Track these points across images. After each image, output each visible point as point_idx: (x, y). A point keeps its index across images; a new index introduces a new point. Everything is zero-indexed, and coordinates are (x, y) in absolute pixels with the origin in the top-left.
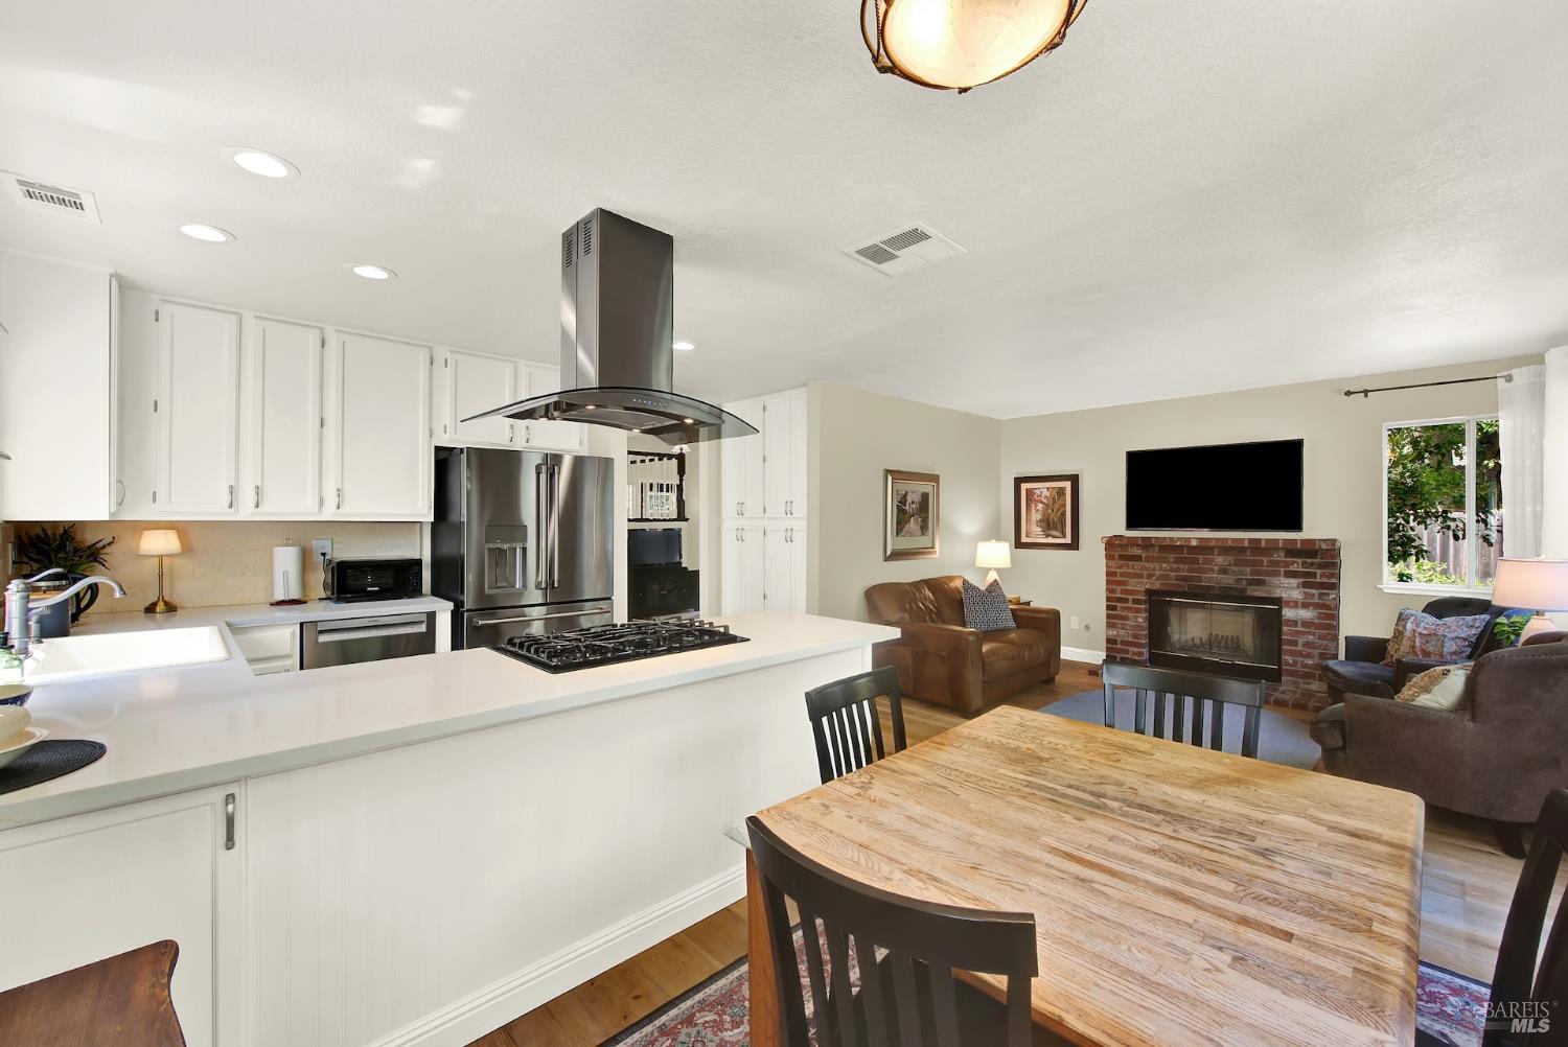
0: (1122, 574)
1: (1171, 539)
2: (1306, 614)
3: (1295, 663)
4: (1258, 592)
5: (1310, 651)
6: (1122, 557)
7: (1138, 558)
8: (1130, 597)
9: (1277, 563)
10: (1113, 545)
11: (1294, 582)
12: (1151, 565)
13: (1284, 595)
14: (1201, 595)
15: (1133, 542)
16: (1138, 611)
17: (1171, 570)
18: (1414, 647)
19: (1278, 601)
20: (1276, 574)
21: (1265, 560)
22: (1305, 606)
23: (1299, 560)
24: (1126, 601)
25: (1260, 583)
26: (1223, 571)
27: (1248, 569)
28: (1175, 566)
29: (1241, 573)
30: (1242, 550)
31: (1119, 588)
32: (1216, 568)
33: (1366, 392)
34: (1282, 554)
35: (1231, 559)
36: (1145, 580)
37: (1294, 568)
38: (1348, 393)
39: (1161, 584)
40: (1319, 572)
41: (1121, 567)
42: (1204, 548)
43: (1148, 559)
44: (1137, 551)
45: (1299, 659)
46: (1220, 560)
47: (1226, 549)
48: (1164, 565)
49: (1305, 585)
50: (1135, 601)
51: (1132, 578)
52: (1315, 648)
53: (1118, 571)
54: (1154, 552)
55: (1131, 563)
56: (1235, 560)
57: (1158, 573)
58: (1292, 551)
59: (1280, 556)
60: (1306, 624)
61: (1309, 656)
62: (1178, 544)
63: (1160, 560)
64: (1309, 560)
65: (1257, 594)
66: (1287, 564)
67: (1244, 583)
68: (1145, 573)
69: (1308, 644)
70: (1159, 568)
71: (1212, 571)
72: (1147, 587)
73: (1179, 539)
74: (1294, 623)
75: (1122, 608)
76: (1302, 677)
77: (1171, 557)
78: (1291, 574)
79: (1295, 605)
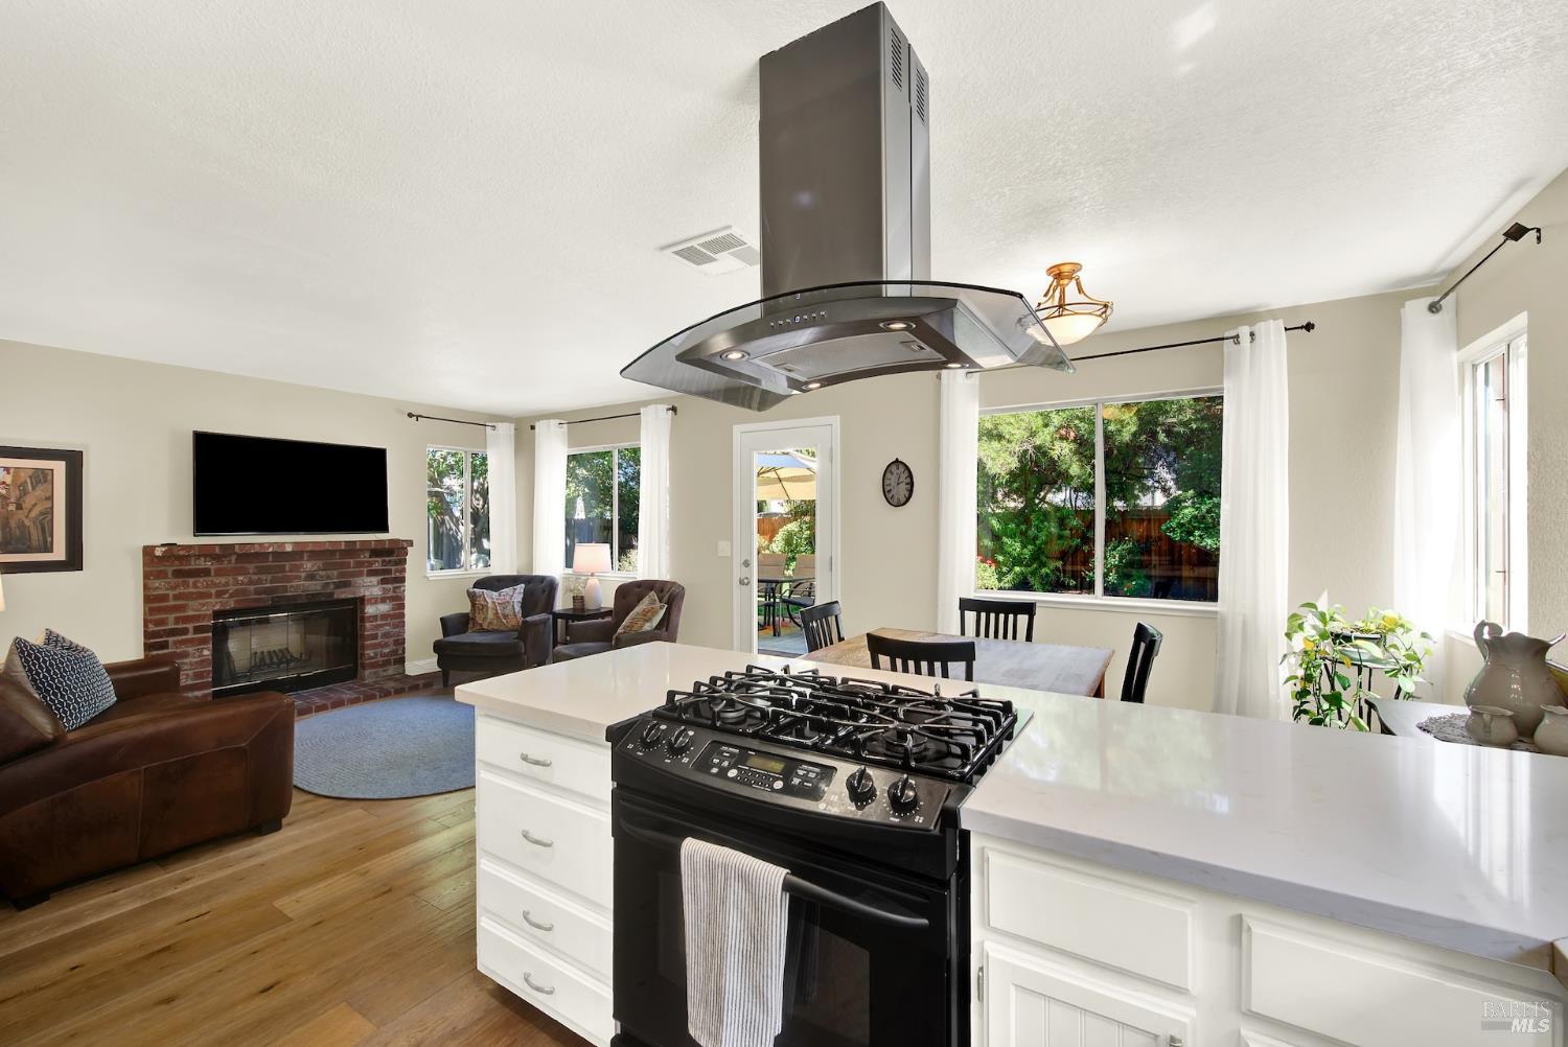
0: (176, 597)
1: (261, 545)
2: (384, 608)
3: (376, 654)
4: (343, 594)
5: (387, 640)
6: (178, 574)
7: (206, 572)
8: (190, 626)
9: (361, 564)
10: (161, 564)
11: (375, 580)
12: (223, 580)
13: (367, 593)
14: (279, 607)
15: (205, 552)
16: (203, 641)
17: (251, 582)
19: (362, 600)
20: (360, 574)
21: (352, 561)
22: (383, 600)
23: (380, 559)
24: (185, 631)
25: (346, 584)
26: (311, 577)
27: (335, 573)
28: (255, 577)
29: (328, 577)
30: (332, 553)
31: (171, 617)
32: (303, 575)
33: (417, 417)
34: (367, 555)
35: (320, 563)
36: (213, 600)
37: (376, 567)
38: (410, 415)
39: (236, 602)
40: (393, 568)
41: (176, 587)
42: (299, 553)
43: (219, 573)
44: (203, 564)
45: (379, 650)
46: (308, 565)
47: (317, 553)
48: (240, 578)
49: (383, 582)
50: (197, 630)
51: (193, 599)
52: (391, 637)
53: (171, 593)
54: (230, 562)
55: (191, 581)
56: (324, 564)
57: (232, 588)
58: (380, 551)
59: (365, 557)
60: (384, 616)
61: (386, 645)
62: (270, 550)
63: (237, 572)
64: (387, 559)
65: (343, 596)
66: (371, 564)
67: (332, 586)
68: (213, 591)
69: (386, 635)
70: (231, 583)
71: (299, 578)
72: (217, 607)
73: (271, 544)
74: (375, 617)
75: (175, 643)
76: (381, 666)
77: (251, 567)
78: (372, 573)
79: (376, 601)
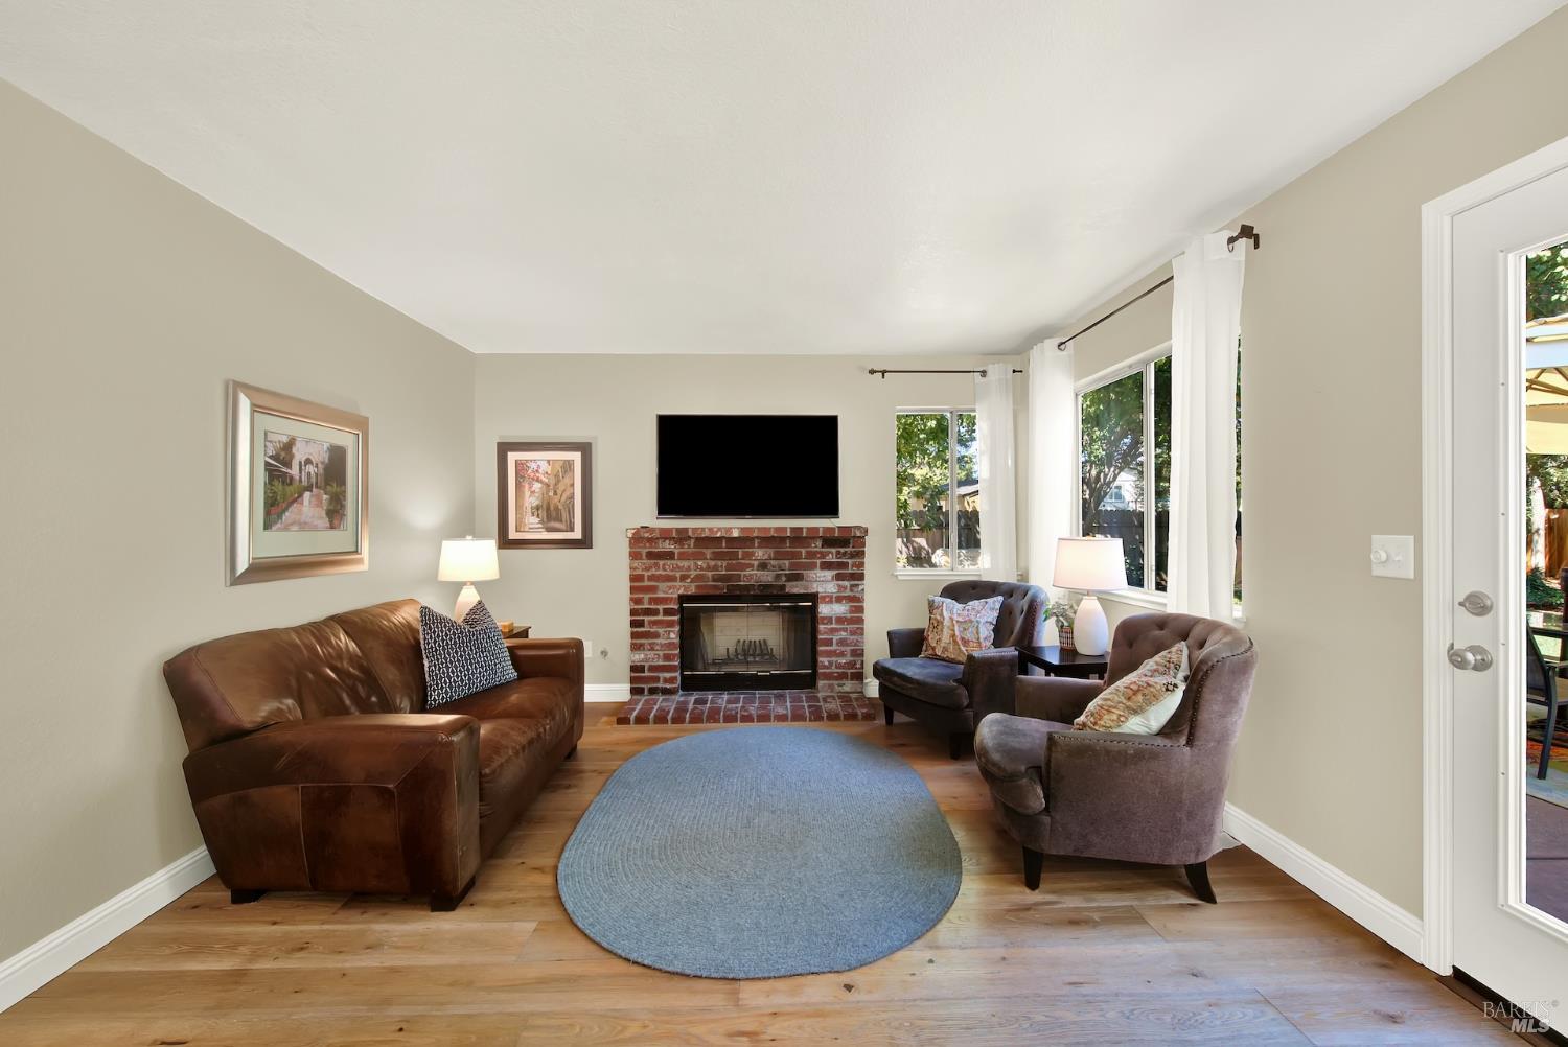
0: (651, 578)
1: (710, 529)
2: (840, 609)
3: (831, 663)
4: (795, 588)
5: (843, 649)
6: (650, 555)
7: (670, 555)
8: (661, 607)
9: (811, 555)
10: (641, 541)
11: (829, 574)
12: (685, 564)
13: (820, 590)
14: (737, 596)
15: (665, 535)
16: (670, 624)
17: (709, 568)
18: (954, 636)
19: (814, 598)
20: (812, 567)
21: (803, 551)
22: (839, 600)
23: (834, 550)
24: (655, 612)
25: (797, 577)
26: (763, 566)
27: (787, 562)
28: (712, 563)
29: (780, 568)
30: (782, 540)
31: (646, 597)
32: (756, 563)
33: (884, 372)
34: (819, 543)
35: (771, 551)
36: (678, 584)
37: (830, 558)
38: (872, 372)
39: (698, 587)
40: (850, 561)
41: (648, 569)
42: (745, 540)
43: (683, 556)
44: (667, 546)
45: (834, 659)
46: (760, 553)
47: (767, 540)
48: (700, 563)
49: (839, 577)
50: (667, 612)
51: (663, 582)
52: (847, 645)
53: (646, 574)
54: (689, 546)
55: (661, 563)
56: (775, 553)
57: (693, 573)
58: (831, 540)
59: (817, 546)
60: (840, 620)
61: (842, 654)
62: (718, 535)
63: (700, 556)
64: (842, 550)
65: (795, 591)
66: (823, 555)
67: (784, 579)
68: (678, 574)
69: (842, 642)
70: (694, 567)
71: (752, 566)
72: (681, 592)
73: (719, 529)
74: (829, 620)
75: (650, 622)
76: (837, 679)
77: (708, 552)
78: (827, 566)
79: (830, 599)
